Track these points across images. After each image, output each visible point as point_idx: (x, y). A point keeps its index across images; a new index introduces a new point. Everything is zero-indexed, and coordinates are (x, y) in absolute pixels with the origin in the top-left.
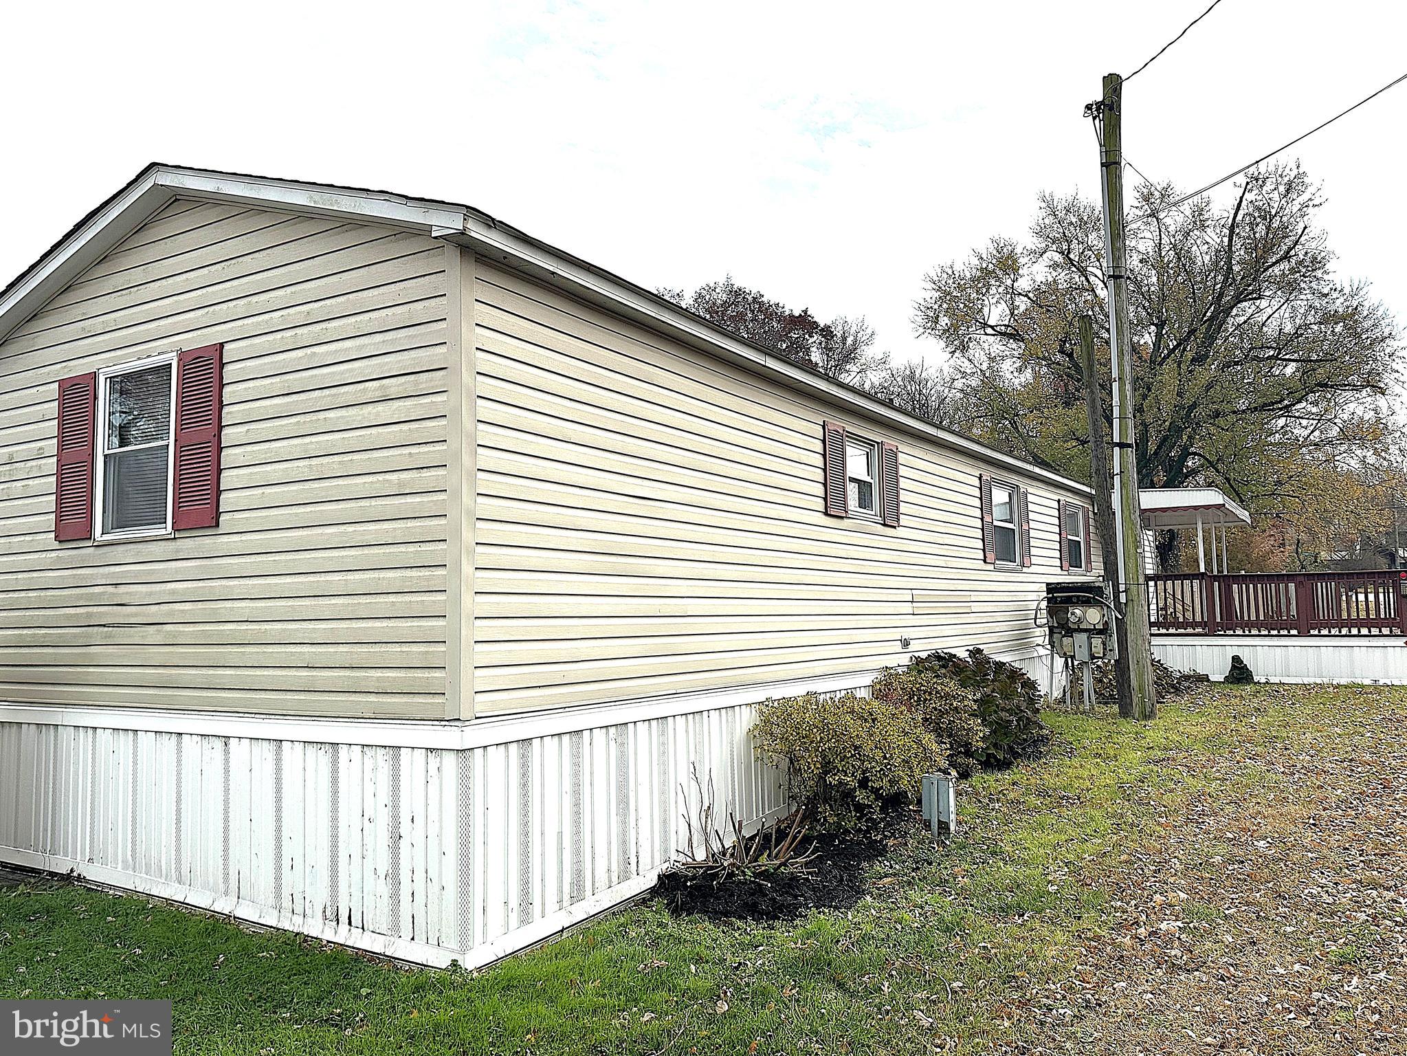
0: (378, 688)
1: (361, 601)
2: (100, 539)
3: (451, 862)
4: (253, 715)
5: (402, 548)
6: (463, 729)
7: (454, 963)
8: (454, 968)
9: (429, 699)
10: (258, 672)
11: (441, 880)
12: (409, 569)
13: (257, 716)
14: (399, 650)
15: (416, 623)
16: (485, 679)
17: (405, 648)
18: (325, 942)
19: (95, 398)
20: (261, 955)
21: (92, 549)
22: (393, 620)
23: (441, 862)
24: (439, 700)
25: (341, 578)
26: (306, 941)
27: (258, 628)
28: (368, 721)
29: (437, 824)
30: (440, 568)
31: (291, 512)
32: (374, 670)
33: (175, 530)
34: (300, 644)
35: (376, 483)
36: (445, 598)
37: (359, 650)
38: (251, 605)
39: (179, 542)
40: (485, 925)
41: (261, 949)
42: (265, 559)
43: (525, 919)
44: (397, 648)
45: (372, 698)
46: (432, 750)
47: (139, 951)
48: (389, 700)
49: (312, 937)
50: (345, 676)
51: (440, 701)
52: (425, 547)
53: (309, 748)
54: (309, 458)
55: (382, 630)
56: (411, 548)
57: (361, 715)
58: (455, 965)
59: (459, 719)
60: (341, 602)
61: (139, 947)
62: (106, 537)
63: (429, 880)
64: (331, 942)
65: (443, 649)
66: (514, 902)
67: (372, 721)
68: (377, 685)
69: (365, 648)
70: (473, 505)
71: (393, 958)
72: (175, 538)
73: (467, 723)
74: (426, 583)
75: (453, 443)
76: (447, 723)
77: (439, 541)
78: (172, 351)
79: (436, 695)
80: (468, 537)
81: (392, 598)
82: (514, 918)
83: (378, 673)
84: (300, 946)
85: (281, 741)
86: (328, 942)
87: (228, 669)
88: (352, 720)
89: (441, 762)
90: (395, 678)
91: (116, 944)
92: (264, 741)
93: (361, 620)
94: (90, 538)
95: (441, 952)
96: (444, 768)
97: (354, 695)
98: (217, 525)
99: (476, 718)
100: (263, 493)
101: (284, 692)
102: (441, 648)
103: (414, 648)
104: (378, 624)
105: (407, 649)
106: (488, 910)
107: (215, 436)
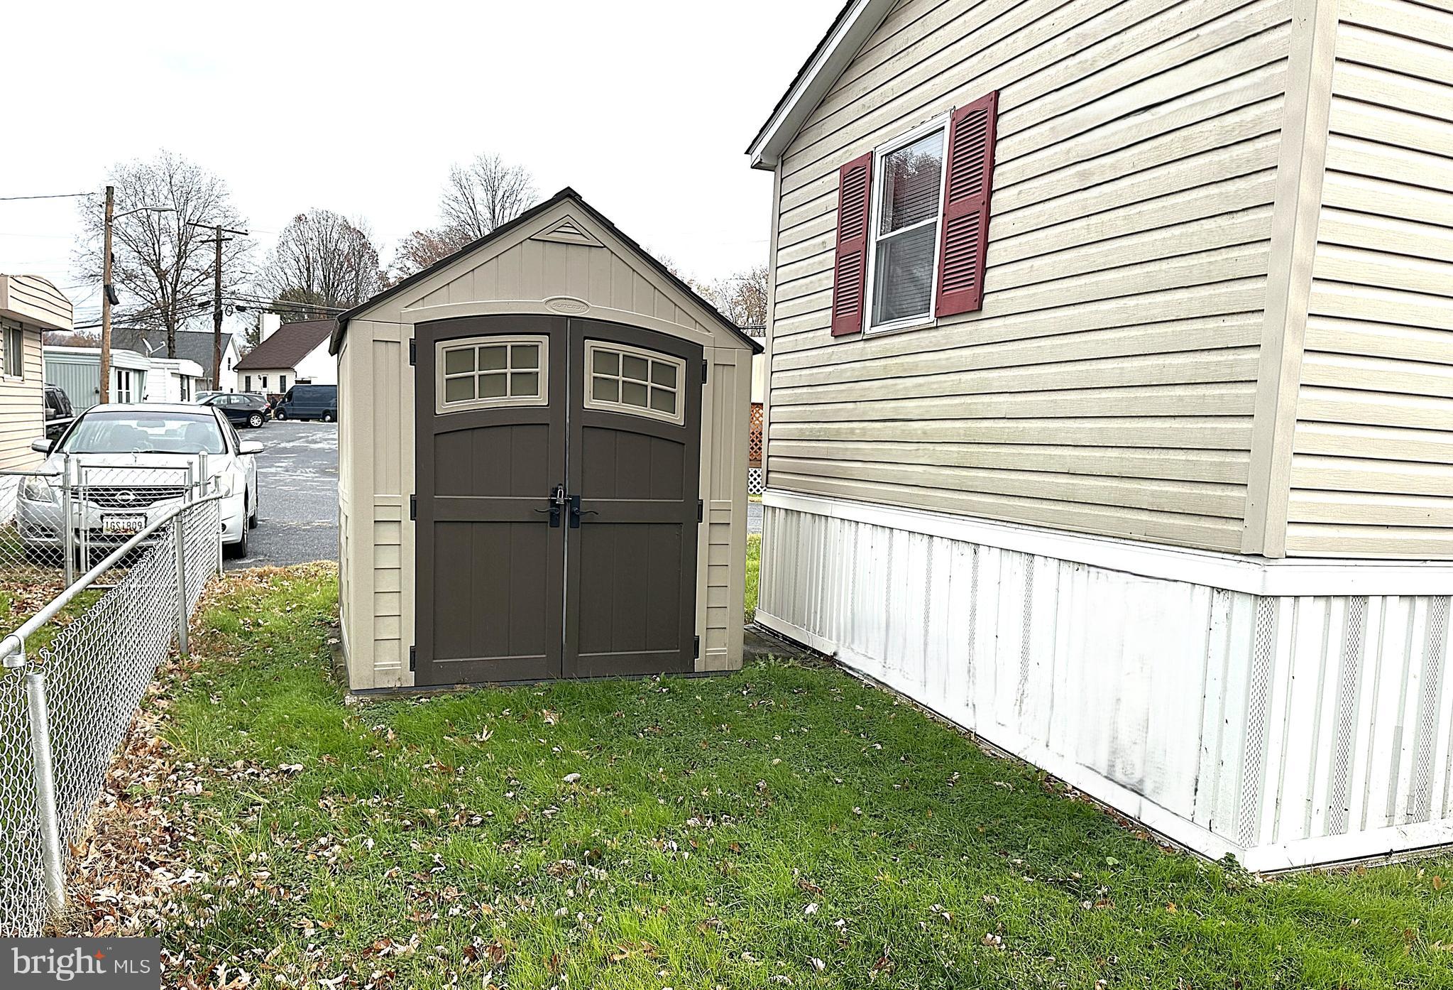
0: (1152, 504)
1: (1138, 395)
2: (869, 332)
3: (1235, 732)
4: (1005, 524)
5: (1198, 324)
6: (1267, 568)
7: (1230, 858)
8: (1229, 863)
9: (1220, 525)
10: (1014, 476)
11: (1220, 752)
12: (1206, 353)
13: (1009, 525)
14: (1184, 458)
15: (1210, 424)
16: (1301, 505)
17: (1193, 456)
18: (1070, 788)
19: (872, 180)
20: (997, 783)
21: (862, 342)
22: (1178, 420)
23: (1221, 731)
24: (1233, 527)
25: (1115, 365)
26: (1048, 780)
27: (1015, 425)
28: (1138, 543)
29: (1219, 683)
30: (1251, 350)
31: (1061, 286)
32: (1150, 481)
33: (938, 318)
34: (1061, 445)
35: (1170, 238)
36: (1254, 391)
37: (1132, 456)
38: (1009, 400)
39: (942, 332)
40: (1277, 822)
41: (999, 776)
42: (1029, 346)
43: (1336, 826)
44: (1181, 456)
45: (1144, 516)
46: (1220, 590)
47: (879, 747)
48: (1165, 521)
49: (1056, 778)
50: (1111, 487)
51: (1236, 529)
52: (1230, 321)
53: (1064, 566)
54: (1088, 216)
55: (1163, 432)
56: (1211, 324)
57: (1129, 536)
58: (1230, 860)
59: (1261, 556)
60: (1114, 396)
61: (880, 743)
62: (875, 330)
63: (1203, 749)
64: (1078, 789)
65: (1245, 460)
66: (1321, 801)
67: (1142, 544)
68: (1151, 500)
69: (1139, 454)
70: (1310, 258)
71: (1150, 828)
72: (937, 327)
73: (1273, 562)
74: (1228, 371)
75: (1286, 170)
76: (1243, 558)
77: (1253, 312)
78: (946, 112)
79: (1231, 521)
80: (1298, 304)
81: (1179, 391)
82: (1318, 823)
83: (1154, 486)
84: (1041, 784)
85: (1033, 555)
86: (1074, 787)
87: (982, 470)
88: (1117, 540)
89: (1231, 608)
90: (1176, 493)
91: (860, 734)
92: (1014, 554)
93: (1137, 419)
94: (860, 332)
95: (1212, 837)
96: (1235, 617)
97: (1122, 510)
98: (980, 309)
99: (1287, 557)
100: (1032, 267)
101: (1039, 501)
102: (1243, 458)
103: (1204, 457)
104: (1158, 424)
105: (1194, 458)
106: (1283, 803)
107: (983, 204)
